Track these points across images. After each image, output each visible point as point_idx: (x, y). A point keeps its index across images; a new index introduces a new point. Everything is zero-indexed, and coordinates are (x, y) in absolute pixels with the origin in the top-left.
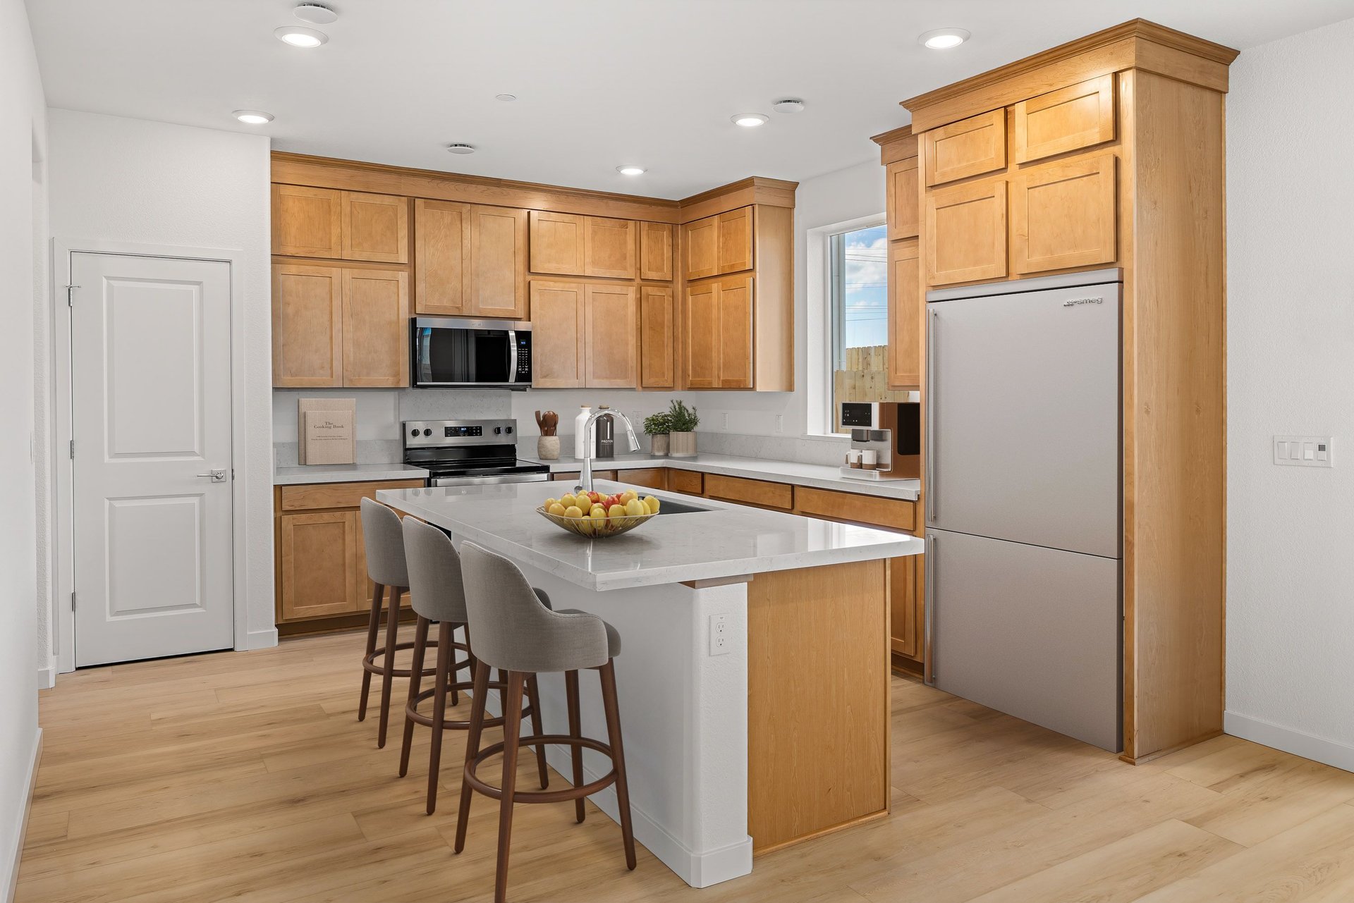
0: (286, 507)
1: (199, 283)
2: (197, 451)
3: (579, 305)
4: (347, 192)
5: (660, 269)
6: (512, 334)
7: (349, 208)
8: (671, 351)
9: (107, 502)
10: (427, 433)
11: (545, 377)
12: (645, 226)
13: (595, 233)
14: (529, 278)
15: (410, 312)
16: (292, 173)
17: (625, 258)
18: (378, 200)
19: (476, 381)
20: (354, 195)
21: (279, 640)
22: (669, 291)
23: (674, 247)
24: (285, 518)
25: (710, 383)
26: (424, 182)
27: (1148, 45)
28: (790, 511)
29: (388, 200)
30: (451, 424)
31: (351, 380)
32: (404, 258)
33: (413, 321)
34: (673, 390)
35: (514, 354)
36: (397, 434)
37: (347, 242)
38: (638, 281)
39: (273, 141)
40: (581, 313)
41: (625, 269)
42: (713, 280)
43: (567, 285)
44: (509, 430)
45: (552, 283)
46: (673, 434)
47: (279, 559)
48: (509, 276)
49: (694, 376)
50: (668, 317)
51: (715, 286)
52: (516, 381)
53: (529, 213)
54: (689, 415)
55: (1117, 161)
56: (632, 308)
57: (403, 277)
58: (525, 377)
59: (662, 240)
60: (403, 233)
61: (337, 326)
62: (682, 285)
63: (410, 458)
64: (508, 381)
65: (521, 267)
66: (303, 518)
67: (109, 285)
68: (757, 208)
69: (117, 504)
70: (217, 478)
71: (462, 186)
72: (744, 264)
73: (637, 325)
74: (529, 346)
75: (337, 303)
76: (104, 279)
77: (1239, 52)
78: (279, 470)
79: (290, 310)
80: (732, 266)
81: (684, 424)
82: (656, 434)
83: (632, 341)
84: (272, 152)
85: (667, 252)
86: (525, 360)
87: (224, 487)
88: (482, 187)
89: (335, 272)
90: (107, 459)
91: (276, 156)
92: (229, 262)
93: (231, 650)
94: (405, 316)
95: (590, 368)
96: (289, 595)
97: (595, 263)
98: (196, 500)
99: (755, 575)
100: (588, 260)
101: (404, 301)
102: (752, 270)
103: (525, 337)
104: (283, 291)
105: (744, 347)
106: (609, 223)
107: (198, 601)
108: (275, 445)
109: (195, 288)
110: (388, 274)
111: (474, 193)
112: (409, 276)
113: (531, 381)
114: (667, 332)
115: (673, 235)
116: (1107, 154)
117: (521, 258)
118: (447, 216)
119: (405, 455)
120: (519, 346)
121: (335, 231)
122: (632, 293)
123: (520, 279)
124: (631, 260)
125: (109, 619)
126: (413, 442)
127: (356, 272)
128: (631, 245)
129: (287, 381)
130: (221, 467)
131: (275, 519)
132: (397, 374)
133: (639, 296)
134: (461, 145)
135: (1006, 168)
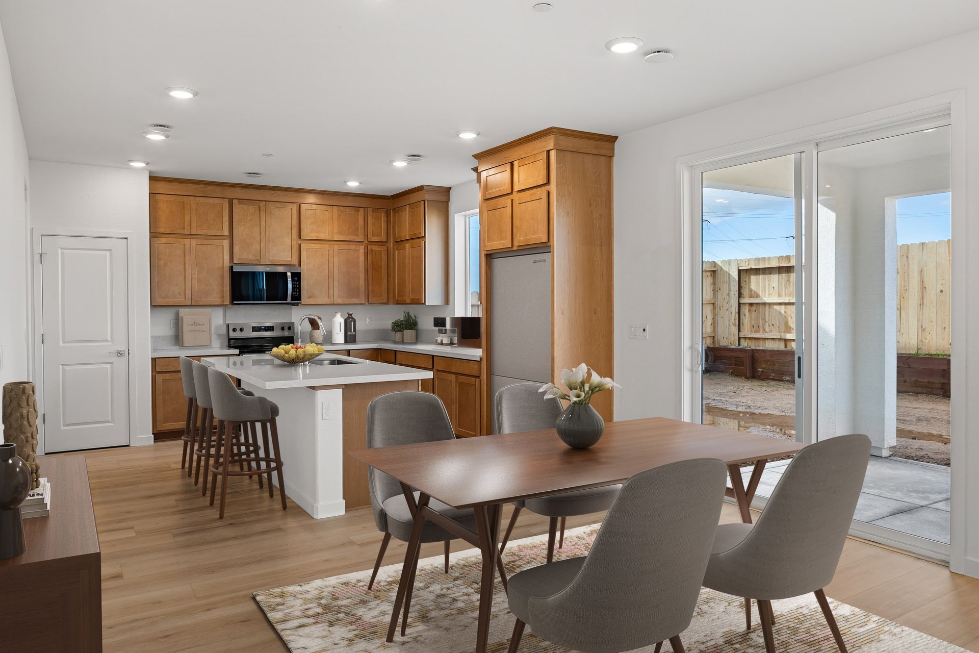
0: (158, 370)
1: (110, 250)
2: (109, 340)
3: (330, 257)
4: (193, 197)
5: (379, 235)
6: (289, 274)
7: (195, 207)
8: (386, 282)
9: (61, 367)
10: (241, 330)
11: (310, 297)
12: (370, 211)
13: (339, 215)
14: (300, 242)
15: (230, 262)
16: (161, 187)
17: (358, 229)
18: (211, 200)
19: (267, 301)
20: (197, 199)
21: (154, 442)
22: (385, 248)
23: (388, 222)
24: (158, 376)
25: (405, 300)
26: (238, 190)
27: (562, 138)
28: (395, 363)
29: (217, 201)
30: (254, 325)
31: (196, 301)
32: (226, 233)
33: (232, 268)
34: (388, 305)
35: (290, 286)
36: (224, 331)
37: (194, 224)
38: (366, 242)
39: (150, 172)
40: (331, 260)
41: (357, 235)
42: (407, 242)
43: (323, 246)
44: (289, 328)
45: (313, 245)
46: (405, 331)
47: (154, 398)
48: (288, 241)
49: (398, 297)
50: (384, 262)
51: (408, 245)
52: (291, 300)
53: (300, 205)
54: (413, 320)
55: (549, 193)
56: (362, 258)
57: (226, 243)
58: (297, 297)
59: (381, 219)
60: (226, 219)
61: (188, 271)
62: (393, 244)
63: (232, 343)
64: (287, 300)
65: (295, 235)
66: (168, 376)
67: (62, 252)
68: (426, 201)
69: (67, 368)
70: (120, 354)
71: (260, 191)
72: (420, 233)
73: (365, 267)
74: (299, 280)
75: (187, 258)
76: (59, 249)
77: (618, 137)
78: (154, 350)
79: (162, 263)
80: (415, 234)
81: (410, 326)
82: (397, 331)
83: (362, 276)
84: (150, 176)
85: (384, 225)
86: (297, 288)
87: (124, 359)
88: (272, 192)
89: (187, 241)
90: (61, 344)
91: (153, 179)
92: (127, 238)
93: (128, 446)
94: (227, 263)
95: (336, 293)
96: (160, 417)
97: (339, 233)
98: (109, 366)
99: (345, 385)
100: (335, 231)
101: (227, 257)
102: (424, 237)
103: (297, 276)
104: (158, 252)
105: (420, 280)
106: (348, 210)
107: (110, 420)
108: (151, 337)
109: (108, 253)
110: (217, 242)
111: (267, 195)
112: (230, 243)
113: (301, 300)
114: (384, 272)
115: (388, 215)
116: (543, 190)
117: (295, 231)
118: (252, 208)
119: (229, 342)
120: (293, 280)
121: (187, 218)
122: (362, 249)
123: (294, 243)
124: (361, 230)
125: (63, 428)
126: (233, 335)
127: (199, 241)
128: (361, 222)
129: (160, 301)
130: (123, 348)
131: (152, 376)
132: (223, 297)
133: (366, 251)
134: (253, 173)
135: (511, 193)
